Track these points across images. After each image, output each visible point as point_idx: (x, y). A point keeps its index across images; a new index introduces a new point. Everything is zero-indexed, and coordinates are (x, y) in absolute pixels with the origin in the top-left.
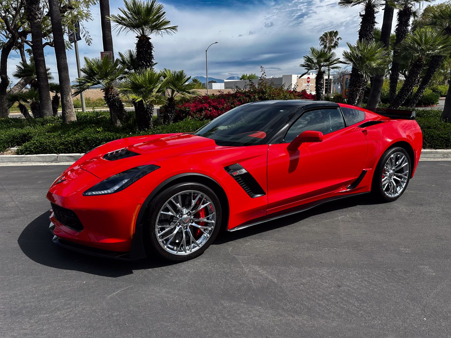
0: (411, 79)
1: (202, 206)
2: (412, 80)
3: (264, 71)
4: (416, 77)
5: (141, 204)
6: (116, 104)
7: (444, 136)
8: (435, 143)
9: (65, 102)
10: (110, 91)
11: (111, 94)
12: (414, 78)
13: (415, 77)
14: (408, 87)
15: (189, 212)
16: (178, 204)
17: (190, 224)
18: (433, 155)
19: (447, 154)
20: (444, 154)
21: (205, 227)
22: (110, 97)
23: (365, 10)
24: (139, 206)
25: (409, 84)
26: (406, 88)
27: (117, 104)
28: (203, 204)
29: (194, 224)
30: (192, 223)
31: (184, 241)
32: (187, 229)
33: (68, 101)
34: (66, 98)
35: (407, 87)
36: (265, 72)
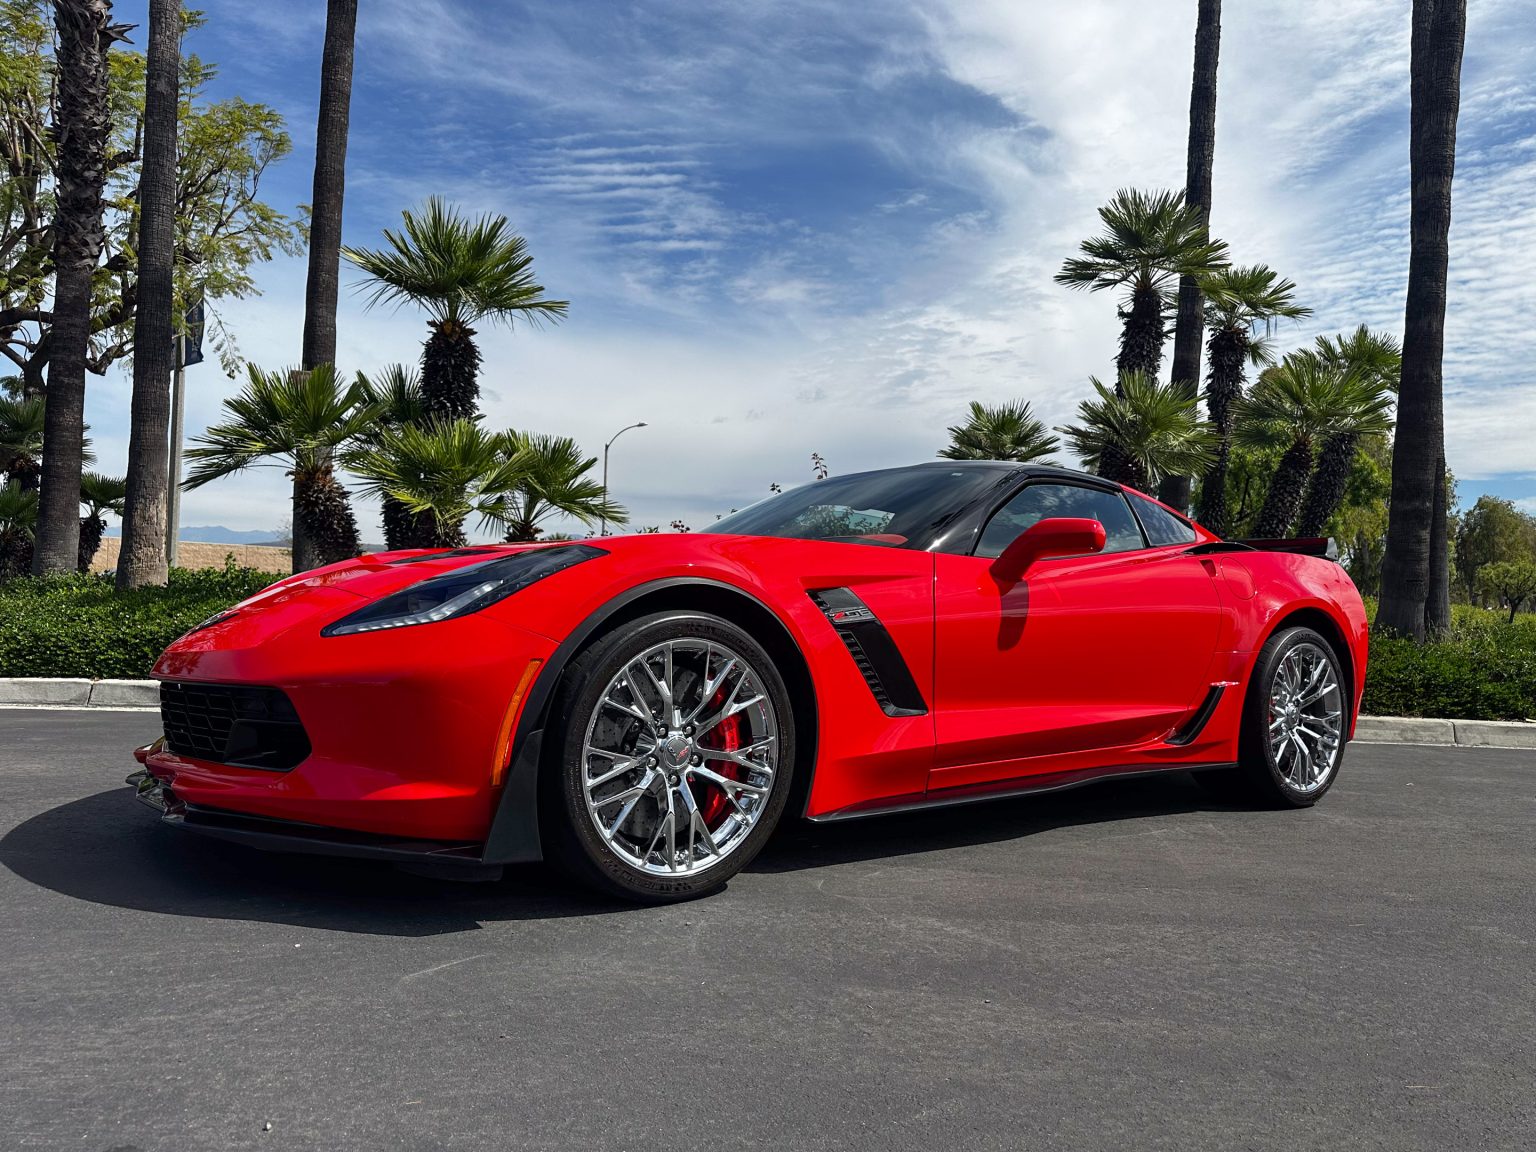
0: (1281, 501)
1: (736, 706)
2: (1284, 504)
3: (823, 469)
4: (1294, 495)
5: (542, 660)
6: (332, 523)
7: (1394, 676)
8: (1371, 695)
9: (137, 520)
10: (319, 478)
11: (321, 491)
12: (1290, 498)
13: (1291, 494)
14: (1274, 526)
15: (690, 724)
16: (663, 684)
17: (690, 768)
18: (1373, 731)
19: (1413, 730)
20: (1403, 730)
21: (740, 786)
22: (317, 498)
23: (1133, 300)
24: (533, 667)
25: (1277, 516)
26: (1268, 528)
27: (339, 524)
28: (738, 700)
29: (703, 770)
30: (697, 765)
31: (669, 822)
32: (678, 783)
33: (149, 521)
34: (146, 508)
35: (1270, 525)
36: (825, 472)
